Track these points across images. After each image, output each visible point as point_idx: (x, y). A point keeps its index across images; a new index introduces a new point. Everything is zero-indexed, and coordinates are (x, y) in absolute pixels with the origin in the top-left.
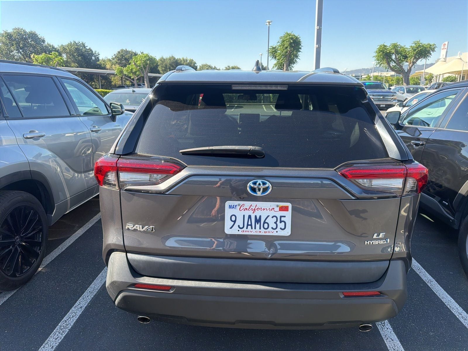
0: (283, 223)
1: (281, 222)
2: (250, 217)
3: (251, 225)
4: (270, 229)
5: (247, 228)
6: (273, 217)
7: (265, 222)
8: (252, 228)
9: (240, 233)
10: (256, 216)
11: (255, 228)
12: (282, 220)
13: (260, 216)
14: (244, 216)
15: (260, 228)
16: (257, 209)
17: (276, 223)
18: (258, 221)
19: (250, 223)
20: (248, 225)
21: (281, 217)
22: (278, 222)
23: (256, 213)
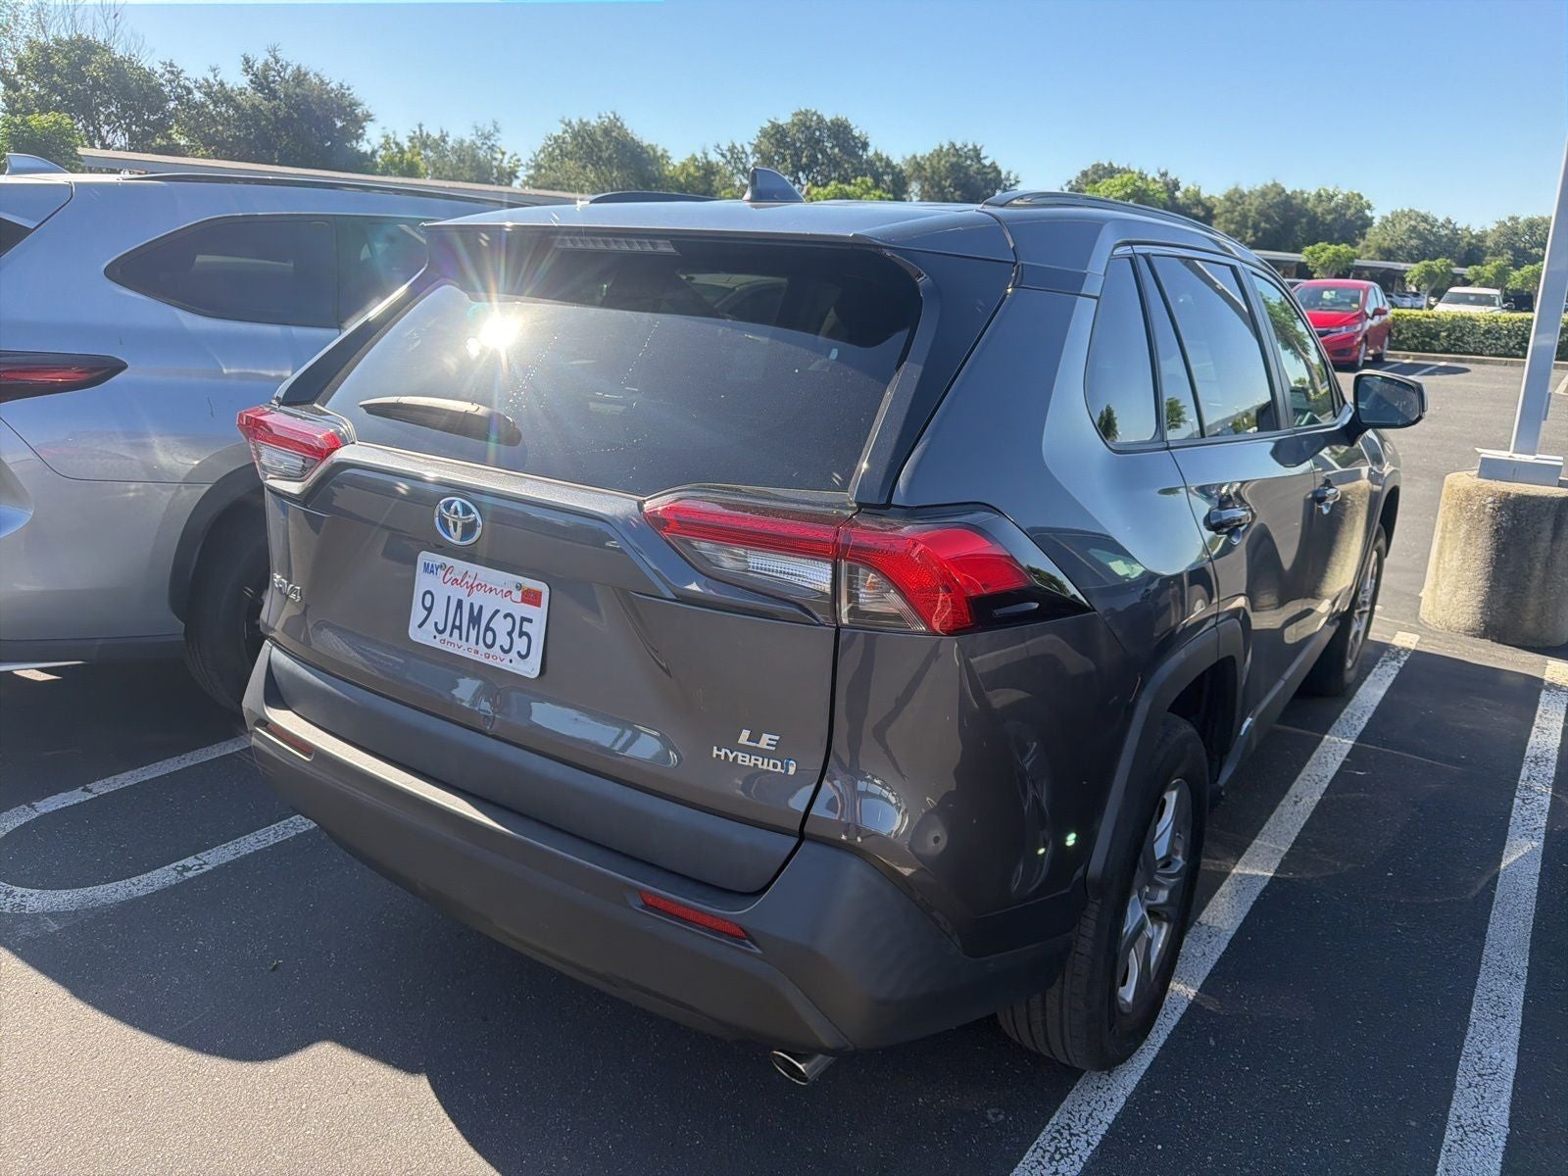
0: (525, 638)
1: (522, 634)
2: (460, 603)
3: (460, 628)
4: (496, 649)
5: (451, 635)
6: (506, 616)
7: (488, 628)
8: (461, 638)
9: (436, 644)
10: (472, 605)
11: (467, 640)
12: (524, 630)
13: (481, 608)
14: (449, 598)
15: (477, 643)
16: (477, 586)
17: (510, 634)
18: (475, 620)
19: (457, 623)
20: (454, 626)
21: (523, 619)
22: (515, 635)
23: (471, 599)
